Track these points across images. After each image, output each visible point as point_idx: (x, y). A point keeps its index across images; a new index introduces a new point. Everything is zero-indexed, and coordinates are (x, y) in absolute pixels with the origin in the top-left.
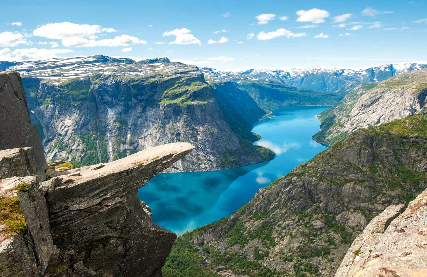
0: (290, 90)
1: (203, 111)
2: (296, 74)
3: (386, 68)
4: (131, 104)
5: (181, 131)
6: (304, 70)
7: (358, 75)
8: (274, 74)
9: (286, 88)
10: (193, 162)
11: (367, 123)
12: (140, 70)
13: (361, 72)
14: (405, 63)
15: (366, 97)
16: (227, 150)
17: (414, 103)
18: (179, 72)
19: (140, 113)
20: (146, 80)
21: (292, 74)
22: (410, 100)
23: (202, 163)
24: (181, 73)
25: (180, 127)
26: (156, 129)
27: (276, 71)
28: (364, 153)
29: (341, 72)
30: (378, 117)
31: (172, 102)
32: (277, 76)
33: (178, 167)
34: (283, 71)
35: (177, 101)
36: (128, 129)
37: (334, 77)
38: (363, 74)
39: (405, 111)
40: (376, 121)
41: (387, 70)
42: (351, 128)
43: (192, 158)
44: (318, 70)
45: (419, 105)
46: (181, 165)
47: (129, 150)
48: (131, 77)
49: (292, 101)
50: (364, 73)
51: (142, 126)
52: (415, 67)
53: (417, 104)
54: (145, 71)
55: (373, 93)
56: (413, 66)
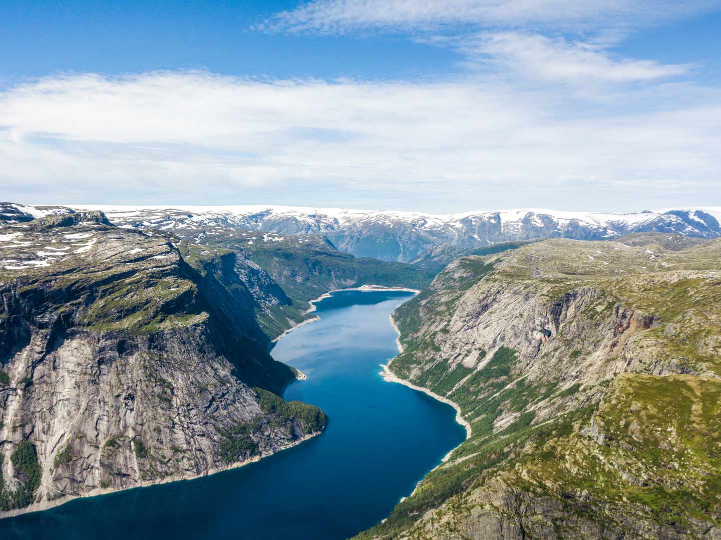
0: (343, 260)
1: (184, 343)
2: (349, 221)
3: (491, 218)
4: (19, 333)
5: (135, 391)
6: (362, 215)
7: (450, 229)
8: (311, 221)
9: (336, 256)
10: (164, 457)
11: (478, 346)
12: (40, 254)
13: (454, 224)
14: (518, 210)
15: (471, 297)
16: (234, 424)
17: (547, 321)
18: (132, 258)
19: (42, 352)
20: (56, 280)
21: (341, 222)
22: (540, 314)
23: (183, 458)
24: (136, 260)
25: (135, 381)
26: (79, 386)
27: (314, 216)
28: (509, 528)
29: (423, 222)
30: (493, 336)
31: (116, 325)
32: (315, 225)
33: (130, 472)
34: (326, 216)
35: (127, 323)
36: (11, 392)
37: (412, 232)
38: (457, 226)
39: (535, 332)
40: (491, 343)
41: (493, 221)
42: (452, 353)
43: (161, 449)
44: (385, 218)
45: (554, 324)
46: (136, 468)
47: (11, 442)
48: (20, 274)
49: (346, 281)
50: (459, 225)
51: (45, 382)
52: (532, 218)
53: (550, 323)
54: (54, 256)
55: (483, 293)
56: (529, 216)
